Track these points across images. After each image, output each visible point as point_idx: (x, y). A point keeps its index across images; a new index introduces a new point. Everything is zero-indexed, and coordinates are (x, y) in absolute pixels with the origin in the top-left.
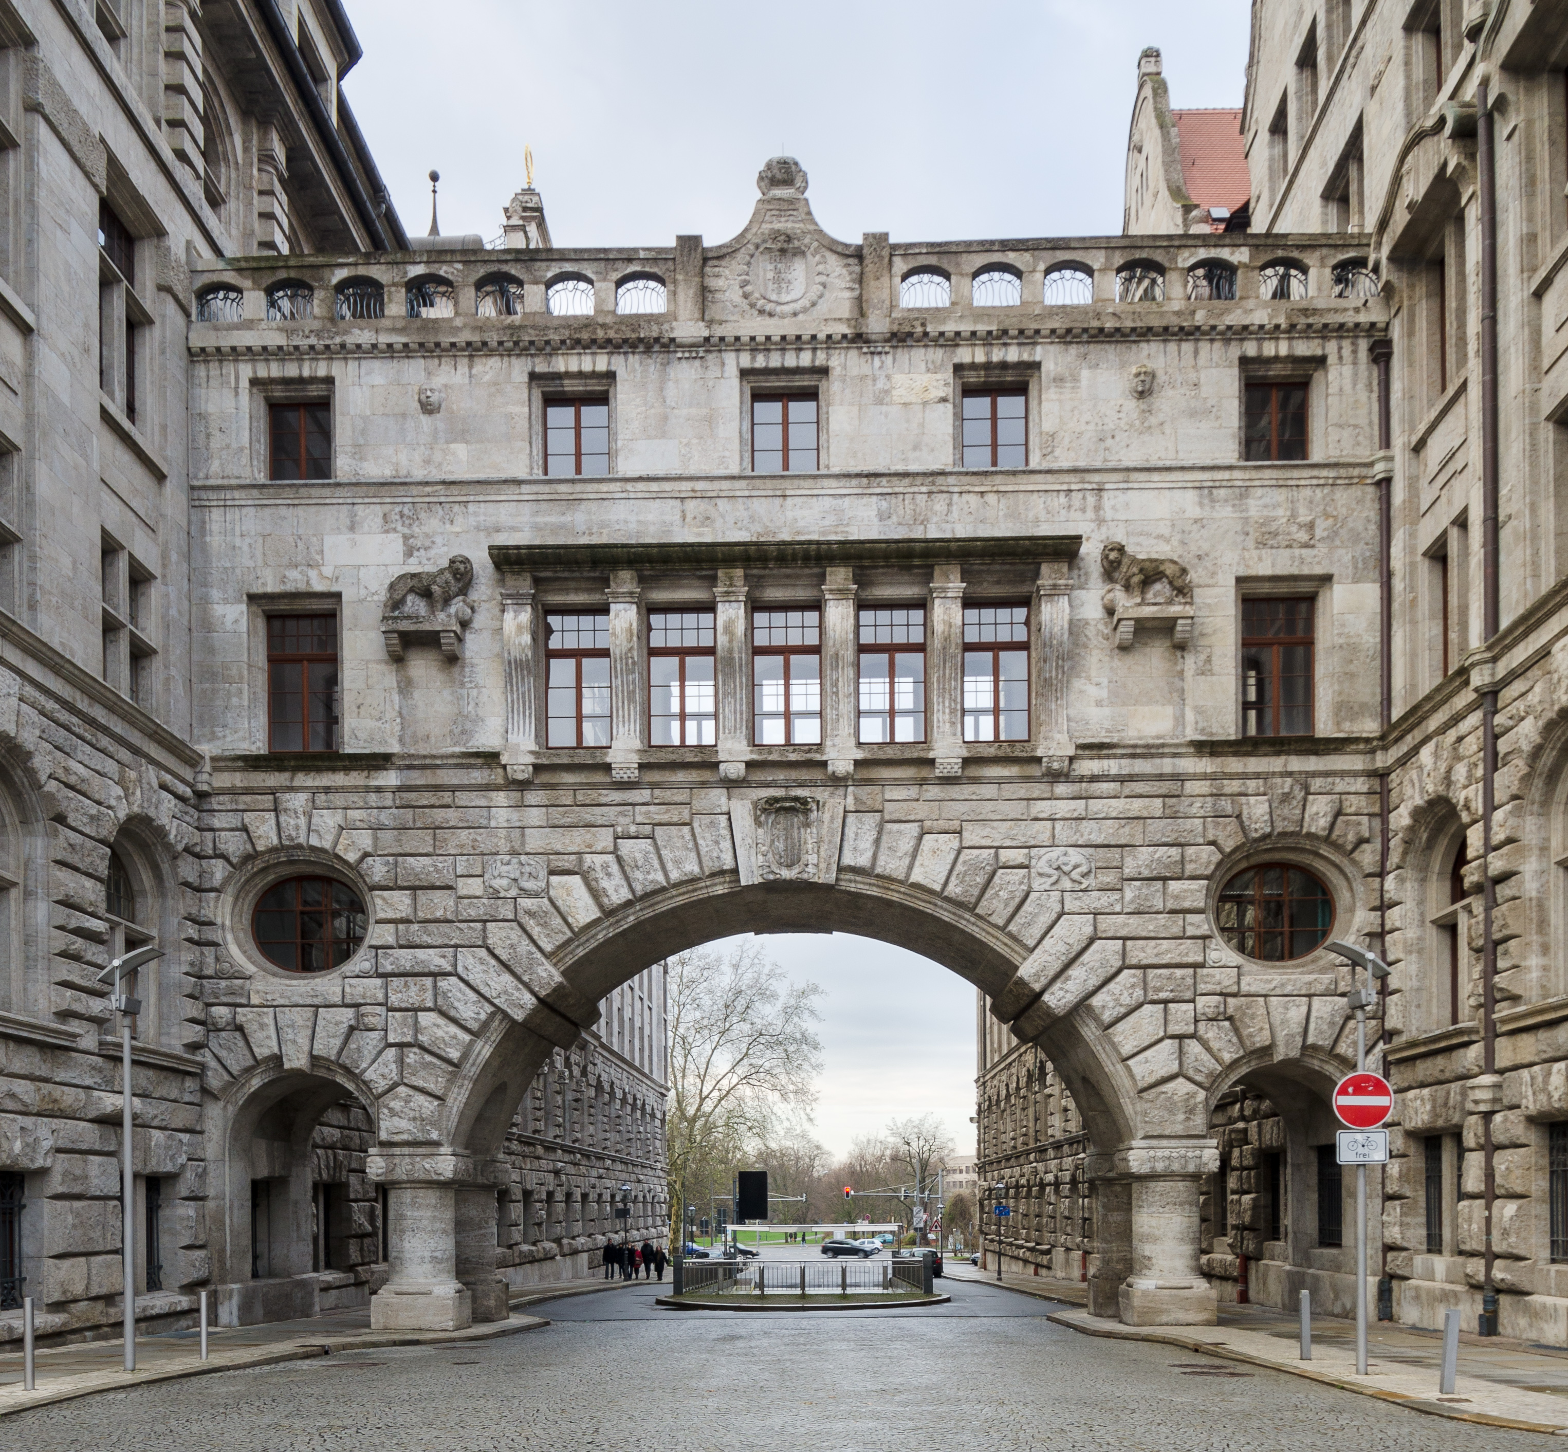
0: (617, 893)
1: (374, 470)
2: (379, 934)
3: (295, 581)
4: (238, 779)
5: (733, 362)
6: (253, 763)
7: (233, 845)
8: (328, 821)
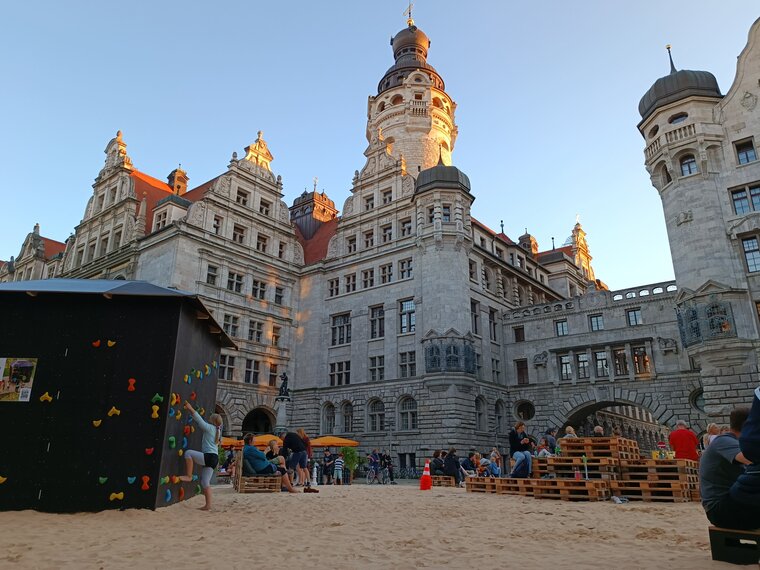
0: (575, 405)
1: (531, 339)
2: (537, 413)
3: (520, 357)
4: (513, 389)
5: (586, 314)
6: (515, 387)
7: (513, 400)
8: (527, 395)
